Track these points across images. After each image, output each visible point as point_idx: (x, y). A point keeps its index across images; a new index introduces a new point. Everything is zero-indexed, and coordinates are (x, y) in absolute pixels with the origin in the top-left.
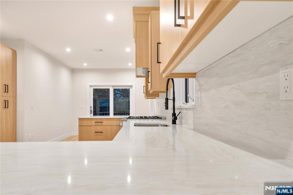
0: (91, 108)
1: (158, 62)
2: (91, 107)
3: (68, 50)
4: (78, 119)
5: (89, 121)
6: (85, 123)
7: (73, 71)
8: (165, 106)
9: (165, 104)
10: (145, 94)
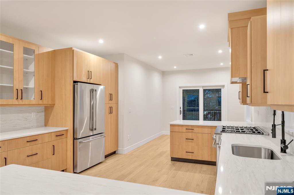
0: (180, 109)
1: (264, 92)
2: (180, 107)
3: (160, 57)
4: (169, 125)
5: (180, 128)
6: (176, 129)
7: (164, 74)
8: (272, 134)
9: (272, 131)
10: (241, 100)
